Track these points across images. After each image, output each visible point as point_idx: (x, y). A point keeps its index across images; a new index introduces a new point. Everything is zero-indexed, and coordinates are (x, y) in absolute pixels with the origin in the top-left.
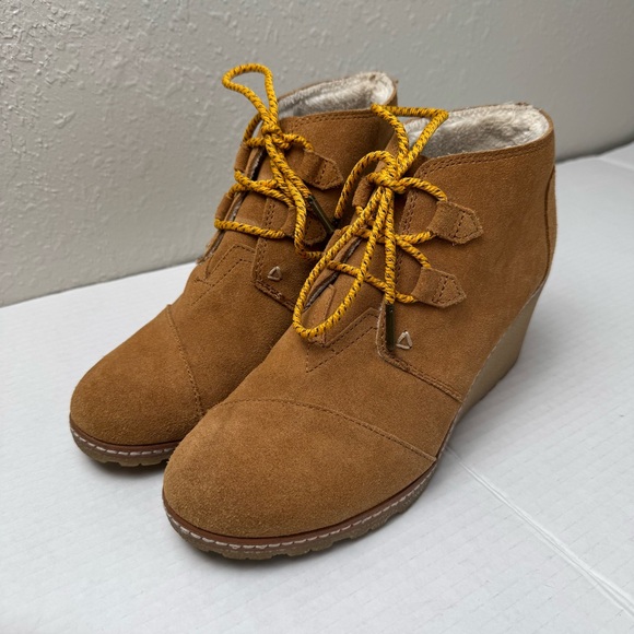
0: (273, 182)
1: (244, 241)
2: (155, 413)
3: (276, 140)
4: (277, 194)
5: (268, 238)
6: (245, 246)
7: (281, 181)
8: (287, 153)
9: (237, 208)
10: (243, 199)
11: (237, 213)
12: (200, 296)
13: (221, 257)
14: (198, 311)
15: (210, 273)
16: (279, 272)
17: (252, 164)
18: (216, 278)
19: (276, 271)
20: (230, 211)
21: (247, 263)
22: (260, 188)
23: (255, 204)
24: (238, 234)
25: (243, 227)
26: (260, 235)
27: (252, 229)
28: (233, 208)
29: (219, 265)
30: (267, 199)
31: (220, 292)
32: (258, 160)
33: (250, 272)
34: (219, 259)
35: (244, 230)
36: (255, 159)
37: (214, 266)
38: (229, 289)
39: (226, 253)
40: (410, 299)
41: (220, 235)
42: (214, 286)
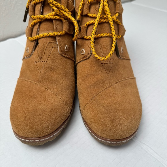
0: (54, 13)
1: (50, 40)
2: (56, 116)
4: (58, 17)
5: (61, 36)
6: (52, 42)
7: (58, 12)
9: (39, 30)
10: (40, 25)
11: (39, 32)
12: (42, 67)
13: (44, 50)
14: (45, 73)
15: (41, 58)
16: (68, 48)
17: (40, 11)
18: (46, 58)
19: (66, 47)
20: (36, 32)
21: (55, 48)
22: (50, 17)
23: (48, 24)
24: (48, 38)
25: (49, 34)
26: (57, 35)
27: (53, 34)
28: (37, 30)
29: (45, 53)
30: (54, 21)
31: (50, 63)
32: (42, 8)
33: (58, 51)
34: (43, 51)
35: (50, 35)
36: (41, 8)
37: (42, 55)
38: (54, 60)
39: (45, 47)
40: (121, 36)
41: (35, 43)
42: (46, 61)
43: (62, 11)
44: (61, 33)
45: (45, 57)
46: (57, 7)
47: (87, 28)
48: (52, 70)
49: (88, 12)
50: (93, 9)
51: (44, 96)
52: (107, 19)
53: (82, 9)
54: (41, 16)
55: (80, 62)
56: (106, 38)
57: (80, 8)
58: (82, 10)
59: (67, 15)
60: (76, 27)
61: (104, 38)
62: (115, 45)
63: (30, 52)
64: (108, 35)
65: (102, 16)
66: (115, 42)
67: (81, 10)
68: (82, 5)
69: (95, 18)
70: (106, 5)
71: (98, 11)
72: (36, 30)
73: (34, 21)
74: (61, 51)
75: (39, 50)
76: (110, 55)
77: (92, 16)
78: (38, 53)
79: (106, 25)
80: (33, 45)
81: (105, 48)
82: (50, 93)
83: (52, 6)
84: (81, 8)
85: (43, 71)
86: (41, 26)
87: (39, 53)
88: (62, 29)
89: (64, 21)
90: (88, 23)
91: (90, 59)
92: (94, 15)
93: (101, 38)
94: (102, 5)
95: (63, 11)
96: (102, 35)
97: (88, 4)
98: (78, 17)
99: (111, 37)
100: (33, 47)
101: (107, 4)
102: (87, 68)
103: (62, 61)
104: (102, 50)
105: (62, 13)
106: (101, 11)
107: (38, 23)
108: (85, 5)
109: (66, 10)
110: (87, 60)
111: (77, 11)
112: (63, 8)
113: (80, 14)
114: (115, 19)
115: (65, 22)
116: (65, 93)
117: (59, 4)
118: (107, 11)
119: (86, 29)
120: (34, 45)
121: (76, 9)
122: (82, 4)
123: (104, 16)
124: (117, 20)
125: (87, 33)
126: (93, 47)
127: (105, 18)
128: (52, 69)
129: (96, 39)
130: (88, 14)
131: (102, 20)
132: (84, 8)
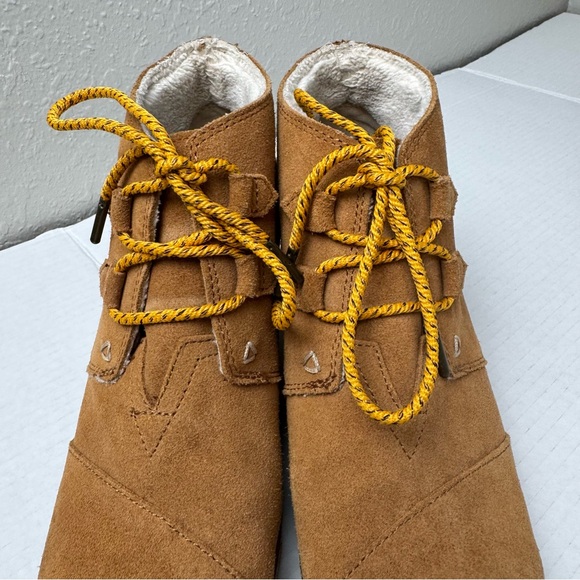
1: (190, 333)
3: (188, 178)
4: (215, 249)
5: (229, 313)
6: (193, 338)
8: (205, 188)
9: (146, 287)
10: (150, 271)
11: (147, 293)
12: (159, 437)
13: (166, 369)
14: (170, 461)
15: (156, 398)
16: (253, 349)
17: (151, 221)
18: (173, 401)
19: (250, 349)
20: (136, 294)
21: (207, 359)
22: (189, 252)
23: (181, 273)
24: (179, 325)
25: (184, 314)
26: (213, 316)
27: (200, 311)
28: (141, 289)
29: (168, 382)
30: (203, 264)
31: (189, 419)
32: (158, 212)
33: (218, 369)
34: (164, 373)
35: (187, 317)
36: (153, 213)
37: (159, 386)
38: (201, 407)
39: (172, 361)
40: (451, 301)
41: (132, 332)
42: (174, 414)
43: (232, 230)
44: (229, 304)
45: (169, 395)
46: (213, 218)
47: (326, 281)
48: (195, 445)
49: (330, 226)
50: (346, 212)
51: (163, 562)
52: (401, 251)
53: (306, 213)
54: (155, 245)
55: (302, 395)
56: (400, 320)
57: (300, 210)
58: (307, 216)
59: (251, 245)
60: (286, 292)
61: (389, 320)
62: (435, 365)
63: (115, 362)
64: (406, 309)
65: (382, 242)
66: (437, 353)
67: (301, 218)
68: (305, 200)
69: (356, 247)
70: (397, 210)
71: (369, 228)
72: (138, 286)
73: (129, 256)
74: (229, 368)
75: (146, 366)
76: (421, 403)
77: (345, 239)
78: (143, 379)
79: (397, 269)
80: (127, 339)
81: (396, 359)
82: (186, 550)
83: (196, 214)
84: (302, 213)
85: (160, 452)
86: (154, 277)
87: (146, 378)
88: (234, 286)
89: (241, 259)
90: (329, 264)
91: (337, 395)
92: (353, 238)
93: (380, 320)
94: (382, 210)
95: (237, 232)
96: (383, 310)
97: (328, 200)
98: (291, 240)
99: (418, 314)
100: (124, 348)
101: (400, 206)
102: (331, 430)
103: (232, 406)
104: (384, 369)
105: (232, 235)
106: (379, 232)
107: (143, 264)
108: (318, 201)
109: (246, 227)
110: (329, 398)
111: (287, 210)
112: (238, 221)
113: (299, 229)
114: (430, 249)
115: (245, 262)
116: (246, 538)
117: (220, 210)
118: (401, 232)
119: (322, 282)
120: (130, 341)
121: (283, 202)
122: (308, 199)
123: (391, 242)
124: (440, 249)
125: (327, 296)
126: (353, 369)
127: (393, 249)
128: (194, 442)
129: (362, 323)
130: (330, 233)
131: (384, 257)
132: (315, 212)
